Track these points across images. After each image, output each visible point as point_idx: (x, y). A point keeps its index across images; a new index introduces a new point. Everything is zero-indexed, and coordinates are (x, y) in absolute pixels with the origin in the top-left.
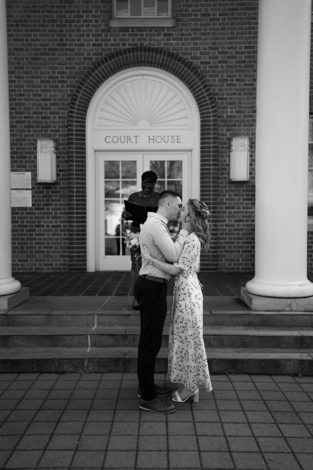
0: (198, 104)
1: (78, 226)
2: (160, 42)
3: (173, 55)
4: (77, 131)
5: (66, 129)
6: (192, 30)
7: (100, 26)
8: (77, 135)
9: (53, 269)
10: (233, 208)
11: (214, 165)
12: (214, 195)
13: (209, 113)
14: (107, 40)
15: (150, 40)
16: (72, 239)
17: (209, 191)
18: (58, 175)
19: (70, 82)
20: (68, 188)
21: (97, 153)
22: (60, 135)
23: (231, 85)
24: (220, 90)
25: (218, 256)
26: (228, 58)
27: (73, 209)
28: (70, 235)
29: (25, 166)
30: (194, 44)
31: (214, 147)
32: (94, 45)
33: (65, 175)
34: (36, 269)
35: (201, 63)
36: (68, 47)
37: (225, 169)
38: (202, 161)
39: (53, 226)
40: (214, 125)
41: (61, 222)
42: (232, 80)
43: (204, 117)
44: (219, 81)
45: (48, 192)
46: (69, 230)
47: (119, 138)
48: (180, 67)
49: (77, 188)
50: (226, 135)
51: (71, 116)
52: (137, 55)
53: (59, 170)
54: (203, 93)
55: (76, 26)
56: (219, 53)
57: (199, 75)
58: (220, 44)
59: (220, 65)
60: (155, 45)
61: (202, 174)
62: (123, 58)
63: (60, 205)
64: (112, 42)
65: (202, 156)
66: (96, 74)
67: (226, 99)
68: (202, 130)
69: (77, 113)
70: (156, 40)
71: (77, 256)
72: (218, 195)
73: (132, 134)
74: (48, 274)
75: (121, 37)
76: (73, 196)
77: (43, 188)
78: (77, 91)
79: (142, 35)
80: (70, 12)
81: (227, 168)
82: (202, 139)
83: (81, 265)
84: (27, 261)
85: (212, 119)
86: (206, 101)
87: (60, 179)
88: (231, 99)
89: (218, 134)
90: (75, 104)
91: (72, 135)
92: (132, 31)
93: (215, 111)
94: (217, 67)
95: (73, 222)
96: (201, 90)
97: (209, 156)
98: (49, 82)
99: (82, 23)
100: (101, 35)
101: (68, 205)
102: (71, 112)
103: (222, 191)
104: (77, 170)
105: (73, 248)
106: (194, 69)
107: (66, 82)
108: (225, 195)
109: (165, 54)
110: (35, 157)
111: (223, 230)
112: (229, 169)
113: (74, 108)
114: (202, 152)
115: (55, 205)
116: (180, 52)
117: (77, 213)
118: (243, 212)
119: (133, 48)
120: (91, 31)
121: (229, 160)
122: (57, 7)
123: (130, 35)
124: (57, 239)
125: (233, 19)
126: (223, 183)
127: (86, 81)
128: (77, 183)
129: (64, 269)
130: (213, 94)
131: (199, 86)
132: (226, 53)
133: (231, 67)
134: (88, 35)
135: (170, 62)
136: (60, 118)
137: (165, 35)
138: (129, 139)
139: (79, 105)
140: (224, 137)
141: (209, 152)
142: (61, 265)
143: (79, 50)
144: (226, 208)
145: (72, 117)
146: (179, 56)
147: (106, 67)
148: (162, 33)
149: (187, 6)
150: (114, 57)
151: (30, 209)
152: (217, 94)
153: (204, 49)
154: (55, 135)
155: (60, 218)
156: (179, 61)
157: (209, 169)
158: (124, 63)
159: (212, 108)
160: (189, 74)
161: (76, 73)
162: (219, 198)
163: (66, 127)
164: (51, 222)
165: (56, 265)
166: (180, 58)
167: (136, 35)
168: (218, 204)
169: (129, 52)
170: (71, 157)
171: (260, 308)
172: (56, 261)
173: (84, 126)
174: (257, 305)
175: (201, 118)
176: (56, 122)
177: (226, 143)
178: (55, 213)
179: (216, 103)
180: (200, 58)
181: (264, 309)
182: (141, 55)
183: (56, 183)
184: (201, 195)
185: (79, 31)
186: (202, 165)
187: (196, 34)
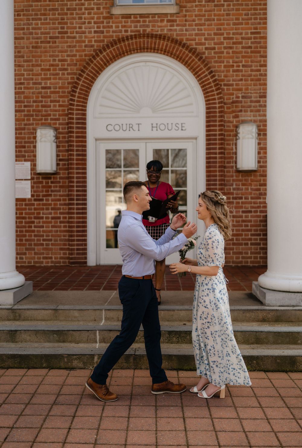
0: (203, 90)
1: (78, 218)
2: (163, 28)
3: (177, 41)
4: (77, 119)
5: (67, 118)
6: (196, 16)
7: (102, 13)
8: (77, 123)
9: (52, 262)
10: (241, 198)
11: (220, 153)
12: (220, 185)
13: (214, 99)
14: (108, 27)
15: (154, 26)
16: (72, 231)
17: (215, 180)
18: (58, 165)
19: (71, 70)
20: (68, 178)
21: (98, 142)
22: (60, 124)
23: (237, 71)
24: (226, 76)
26: (234, 43)
27: (73, 200)
28: (70, 227)
29: (24, 156)
30: (198, 30)
31: (220, 135)
32: (95, 32)
33: (65, 165)
34: (35, 262)
35: (206, 49)
36: (69, 35)
37: (232, 158)
38: (207, 149)
39: (53, 218)
40: (220, 112)
41: (61, 213)
42: (239, 66)
43: (210, 104)
44: (225, 66)
45: (48, 183)
46: (69, 222)
47: (121, 126)
48: (184, 53)
49: (77, 178)
50: (232, 122)
51: (71, 104)
52: (140, 42)
53: (59, 160)
54: (208, 79)
55: (77, 14)
56: (225, 38)
57: (204, 61)
58: (225, 29)
59: (225, 51)
60: (158, 31)
61: (207, 163)
62: (125, 45)
63: (60, 196)
64: (114, 29)
65: (208, 144)
66: (98, 62)
67: (232, 85)
68: (207, 117)
69: (78, 101)
70: (159, 27)
71: (78, 249)
72: (225, 185)
73: (134, 122)
74: (47, 268)
75: (123, 24)
76: (73, 186)
77: (43, 178)
78: (78, 79)
79: (144, 21)
81: (234, 156)
82: (207, 126)
83: (82, 258)
84: (25, 254)
85: (217, 105)
86: (211, 87)
87: (60, 169)
88: (237, 85)
89: (225, 121)
90: (75, 92)
91: (73, 123)
92: (134, 18)
93: (220, 98)
94: (223, 53)
95: (73, 213)
96: (206, 76)
97: (215, 144)
98: (49, 70)
99: (83, 10)
100: (103, 22)
101: (68, 195)
102: (72, 100)
103: (228, 181)
104: (77, 160)
105: (73, 240)
106: (199, 55)
107: (66, 69)
108: (232, 185)
109: (168, 40)
110: (35, 147)
112: (236, 158)
113: (74, 96)
114: (207, 140)
115: (55, 195)
116: (184, 38)
117: (77, 204)
118: (251, 203)
119: (135, 35)
120: (93, 18)
121: (236, 148)
123: (132, 22)
124: (57, 231)
125: (238, 5)
126: (229, 172)
127: (87, 69)
128: (77, 173)
129: (64, 262)
130: (219, 80)
131: (204, 72)
132: (232, 38)
133: (237, 53)
134: (89, 23)
135: (174, 48)
136: (60, 106)
137: (168, 21)
138: (131, 127)
139: (79, 93)
140: (231, 124)
141: (215, 140)
142: (61, 258)
143: (81, 37)
144: (233, 198)
145: (73, 105)
146: (183, 43)
147: (107, 54)
148: (166, 19)
150: (116, 44)
151: (30, 200)
152: (223, 80)
153: (208, 34)
154: (55, 124)
155: (60, 209)
156: (183, 47)
157: (216, 158)
158: (126, 50)
159: (218, 94)
160: (193, 60)
161: (77, 60)
162: (226, 188)
163: (67, 115)
164: (51, 214)
166: (184, 44)
167: (139, 21)
169: (132, 38)
170: (71, 146)
171: (274, 303)
172: (55, 254)
173: (85, 115)
174: (271, 300)
175: (206, 104)
176: (56, 111)
177: (232, 131)
178: (55, 204)
179: (222, 89)
180: (205, 44)
181: (278, 304)
182: (144, 41)
183: (55, 174)
184: (207, 185)
185: (81, 18)
186: (207, 154)
187: (201, 20)
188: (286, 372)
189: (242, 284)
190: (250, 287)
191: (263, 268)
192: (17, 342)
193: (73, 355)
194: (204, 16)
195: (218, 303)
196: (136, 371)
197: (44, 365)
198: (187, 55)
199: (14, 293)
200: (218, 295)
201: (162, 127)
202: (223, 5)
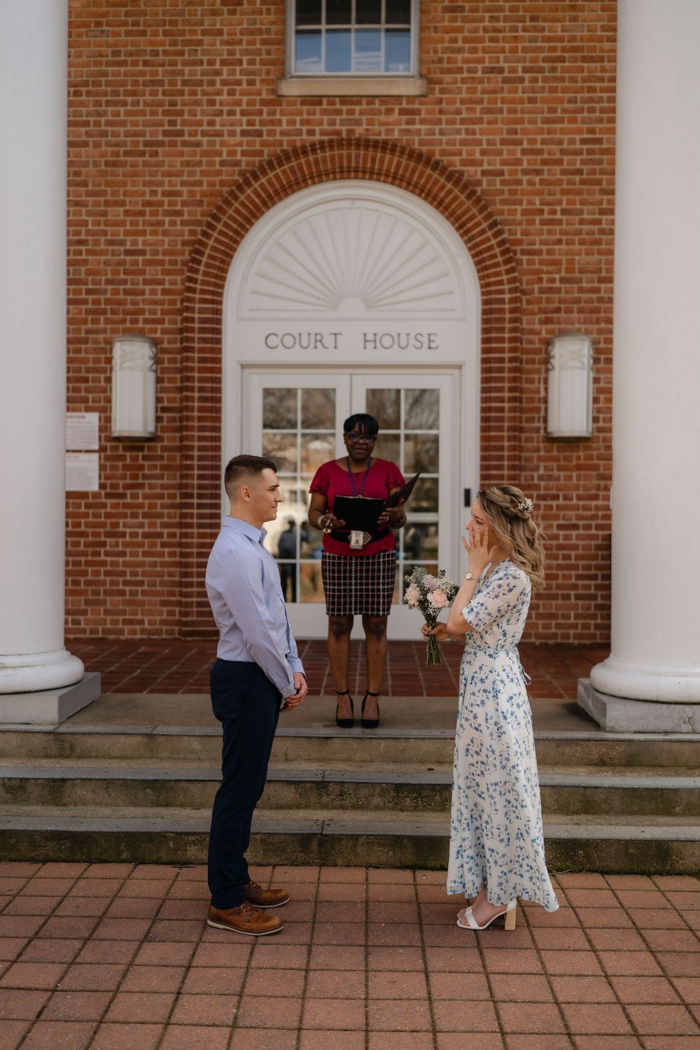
0: (477, 263)
1: (201, 536)
2: (391, 127)
3: (420, 155)
4: (202, 321)
5: (179, 318)
6: (463, 102)
7: (259, 93)
8: (202, 330)
9: (143, 631)
10: (556, 497)
11: (512, 400)
12: (512, 468)
13: (501, 283)
14: (273, 123)
15: (370, 122)
16: (187, 565)
17: (501, 458)
18: (158, 419)
19: (190, 213)
20: (181, 448)
21: (247, 371)
22: (164, 331)
23: (552, 222)
24: (525, 233)
26: (544, 162)
27: (191, 496)
28: (183, 555)
29: (85, 400)
31: (511, 360)
32: (244, 133)
33: (174, 420)
34: (106, 631)
35: (484, 173)
36: (186, 138)
37: (538, 410)
38: (484, 390)
39: (145, 535)
40: (512, 311)
41: (164, 525)
42: (554, 212)
43: (490, 293)
44: (524, 212)
45: (135, 459)
46: (180, 545)
47: (297, 338)
49: (201, 448)
50: (539, 333)
51: (189, 290)
52: (341, 156)
53: (161, 409)
54: (488, 239)
55: (204, 93)
56: (524, 152)
57: (478, 200)
58: (525, 132)
59: (525, 178)
60: (379, 134)
61: (484, 420)
62: (308, 163)
63: (163, 487)
64: (284, 127)
65: (485, 380)
66: (248, 197)
67: (539, 252)
68: (485, 321)
69: (204, 283)
70: (382, 124)
72: (521, 468)
73: (326, 329)
74: (131, 645)
75: (305, 116)
76: (191, 467)
77: (126, 449)
78: (205, 234)
79: (351, 112)
80: (194, 63)
81: (542, 406)
82: (485, 341)
83: (207, 623)
84: (84, 612)
85: (507, 296)
86: (494, 256)
87: (164, 429)
88: (550, 252)
89: (522, 331)
90: (199, 262)
91: (192, 330)
92: (329, 103)
93: (514, 280)
94: (520, 182)
95: (191, 526)
96: (483, 232)
97: (502, 380)
98: (142, 213)
99: (218, 86)
100: (260, 113)
101: (180, 487)
102: (190, 279)
103: (528, 459)
104: (201, 409)
105: (190, 585)
106: (468, 187)
107: (179, 213)
108: (537, 468)
109: (402, 153)
110: (109, 380)
112: (546, 409)
113: (197, 271)
114: (484, 370)
115: (151, 486)
116: (437, 149)
117: (200, 506)
118: (577, 508)
119: (331, 141)
120: (239, 103)
121: (546, 390)
122: (165, 53)
123: (325, 112)
124: (154, 564)
125: (555, 79)
126: (531, 440)
127: (224, 212)
128: (201, 439)
129: (168, 632)
130: (510, 242)
131: (479, 224)
132: (540, 152)
133: (550, 183)
134: (231, 113)
135: (413, 171)
136: (164, 292)
137: (403, 112)
138: (319, 340)
139: (207, 265)
140: (536, 338)
141: (501, 370)
142: (163, 622)
143: (212, 144)
144: (540, 498)
145: (193, 290)
146: (433, 159)
147: (269, 181)
148: (397, 108)
149: (453, 51)
150: (288, 159)
151: (96, 495)
152: (519, 242)
153: (489, 142)
154: (155, 331)
155: (161, 516)
156: (434, 168)
157: (502, 410)
158: (311, 173)
159: (508, 272)
160: (456, 198)
161: (203, 194)
162: (523, 474)
163: (180, 312)
164: (141, 525)
165: (150, 623)
166: (437, 163)
167: (339, 112)
169: (323, 149)
170: (188, 379)
171: (624, 725)
172: (151, 613)
173: (219, 312)
174: (618, 718)
175: (483, 294)
176: (156, 303)
177: (538, 351)
178: (151, 506)
179: (516, 261)
180: (481, 163)
181: (633, 729)
182: (349, 156)
183: (152, 439)
184: (483, 468)
185: (212, 103)
186: (484, 400)
187: (473, 110)
188: (649, 874)
189: (556, 683)
190: (573, 691)
191: (600, 648)
192: (65, 805)
193: (188, 834)
194: (481, 101)
196: (324, 870)
197: (125, 855)
198: (443, 187)
199: (61, 699)
201: (387, 341)
202: (522, 80)
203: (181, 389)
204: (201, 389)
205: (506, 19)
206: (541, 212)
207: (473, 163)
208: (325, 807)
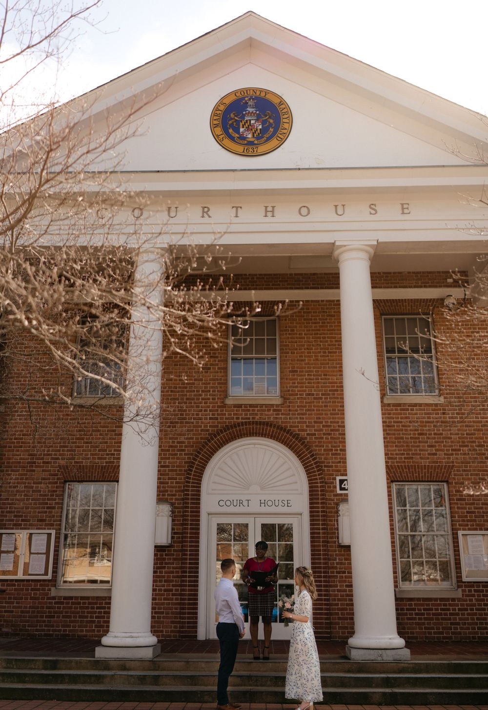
0: (306, 471)
1: (190, 590)
2: (270, 416)
3: (282, 428)
4: (192, 495)
5: (182, 494)
6: (298, 407)
7: (217, 403)
8: (192, 499)
11: (323, 529)
12: (324, 559)
13: (317, 479)
14: (222, 414)
15: (261, 414)
16: (184, 604)
17: (320, 555)
18: (172, 538)
19: (188, 450)
20: (182, 550)
21: (210, 516)
22: (176, 499)
23: (336, 454)
24: (325, 459)
25: (331, 623)
26: (332, 430)
27: (186, 572)
28: (181, 599)
30: (300, 418)
31: (322, 512)
32: (210, 418)
33: (179, 538)
35: (308, 434)
36: (187, 420)
37: (334, 533)
38: (311, 525)
39: (165, 590)
40: (322, 491)
41: (173, 586)
42: (337, 450)
43: (312, 483)
44: (325, 450)
45: (163, 555)
46: (181, 595)
47: (232, 502)
49: (190, 551)
50: (334, 500)
51: (187, 482)
52: (250, 428)
53: (174, 533)
54: (310, 461)
55: (195, 403)
56: (323, 426)
57: (306, 446)
58: (324, 418)
59: (324, 437)
60: (265, 419)
61: (312, 537)
62: (236, 430)
63: (173, 568)
64: (227, 416)
65: (311, 520)
66: (212, 444)
68: (310, 495)
69: (194, 479)
70: (266, 415)
71: (188, 623)
72: (329, 559)
73: (244, 498)
75: (235, 412)
76: (186, 559)
78: (194, 459)
79: (253, 410)
80: (191, 391)
81: (336, 532)
82: (310, 503)
83: (192, 632)
85: (319, 485)
86: (313, 468)
87: (174, 542)
88: (336, 466)
89: (326, 499)
90: (192, 471)
91: (188, 499)
92: (245, 407)
93: (321, 478)
94: (322, 438)
95: (185, 586)
96: (308, 458)
97: (318, 520)
98: (168, 450)
99: (200, 400)
100: (217, 411)
101: (181, 568)
102: (187, 478)
103: (331, 555)
104: (191, 533)
105: (184, 613)
106: (301, 440)
107: (184, 450)
108: (336, 560)
109: (274, 427)
111: (336, 595)
112: (338, 533)
113: (191, 475)
114: (311, 516)
115: (168, 568)
116: (288, 425)
117: (190, 577)
119: (246, 422)
120: (209, 407)
121: (338, 524)
122: (180, 387)
123: (243, 410)
124: (169, 604)
125: (335, 398)
126: (332, 546)
127: (202, 450)
128: (191, 546)
129: (174, 636)
130: (319, 462)
131: (306, 455)
132: (330, 426)
133: (335, 438)
134: (206, 411)
135: (279, 434)
136: (177, 483)
137: (274, 410)
138: (241, 503)
139: (195, 472)
140: (332, 502)
141: (318, 516)
142: (172, 631)
143: (198, 423)
144: (337, 572)
145: (189, 482)
146: (287, 429)
147: (221, 438)
148: (272, 409)
149: (294, 387)
150: (229, 429)
152: (323, 462)
153: (309, 422)
154: (172, 499)
155: (172, 581)
156: (288, 433)
157: (319, 533)
158: (238, 435)
159: (319, 475)
160: (297, 445)
161: (194, 443)
162: (330, 562)
163: (183, 491)
164: (164, 586)
166: (289, 430)
167: (249, 410)
168: (329, 568)
169: (242, 425)
170: (186, 520)
171: (357, 657)
172: (166, 627)
173: (199, 491)
174: (355, 655)
175: (309, 484)
176: (173, 487)
177: (333, 508)
178: (168, 577)
179: (322, 470)
180: (306, 430)
181: (361, 659)
182: (253, 428)
183: (170, 546)
184: (312, 559)
185: (198, 407)
186: (311, 529)
187: (303, 410)
188: (361, 705)
190: (344, 650)
192: (159, 685)
193: (205, 691)
194: (305, 406)
195: (306, 641)
196: (251, 704)
197: (183, 699)
198: (291, 440)
199: (154, 649)
200: (306, 636)
201: (270, 503)
202: (321, 398)
203: (182, 525)
204: (191, 524)
205: (314, 375)
206: (332, 450)
207: (303, 430)
208: (250, 685)
